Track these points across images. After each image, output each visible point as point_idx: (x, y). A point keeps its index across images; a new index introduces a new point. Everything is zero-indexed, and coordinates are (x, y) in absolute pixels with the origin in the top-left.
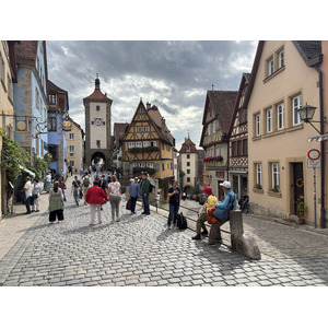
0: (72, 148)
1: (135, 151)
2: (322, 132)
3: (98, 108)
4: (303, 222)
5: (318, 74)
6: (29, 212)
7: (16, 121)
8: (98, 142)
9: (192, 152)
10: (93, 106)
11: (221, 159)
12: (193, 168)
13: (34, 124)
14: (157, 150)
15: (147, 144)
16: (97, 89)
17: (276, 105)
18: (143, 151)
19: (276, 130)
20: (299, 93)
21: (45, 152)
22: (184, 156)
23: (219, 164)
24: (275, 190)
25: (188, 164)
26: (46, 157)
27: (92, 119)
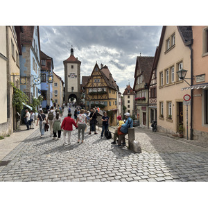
0: (56, 92)
1: (92, 94)
2: (192, 85)
3: (72, 67)
4: (182, 137)
5: (190, 51)
6: (28, 129)
7: (20, 79)
8: (73, 88)
9: (131, 94)
10: (69, 65)
11: (144, 99)
12: (132, 104)
13: (32, 79)
14: (106, 93)
15: (100, 90)
16: (72, 55)
17: (171, 68)
18: (98, 94)
19: (171, 83)
20: (182, 62)
21: (39, 94)
22: (126, 97)
23: (143, 102)
24: (170, 118)
25: (129, 102)
26: (39, 97)
27: (68, 74)
